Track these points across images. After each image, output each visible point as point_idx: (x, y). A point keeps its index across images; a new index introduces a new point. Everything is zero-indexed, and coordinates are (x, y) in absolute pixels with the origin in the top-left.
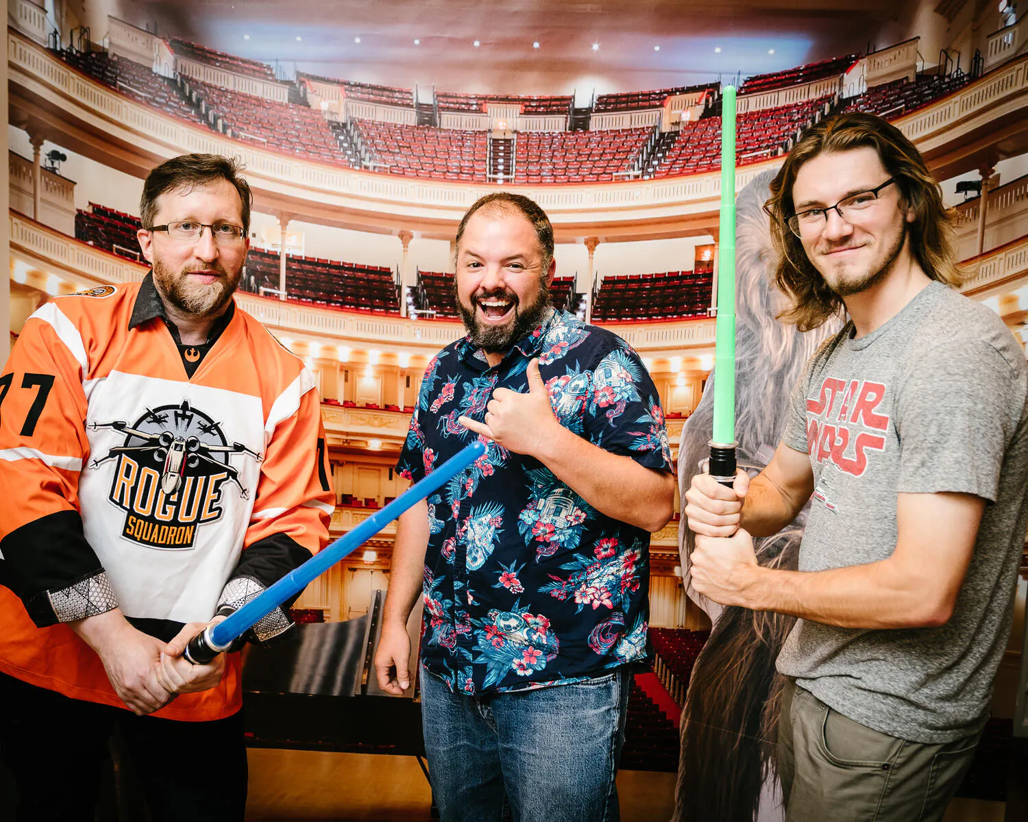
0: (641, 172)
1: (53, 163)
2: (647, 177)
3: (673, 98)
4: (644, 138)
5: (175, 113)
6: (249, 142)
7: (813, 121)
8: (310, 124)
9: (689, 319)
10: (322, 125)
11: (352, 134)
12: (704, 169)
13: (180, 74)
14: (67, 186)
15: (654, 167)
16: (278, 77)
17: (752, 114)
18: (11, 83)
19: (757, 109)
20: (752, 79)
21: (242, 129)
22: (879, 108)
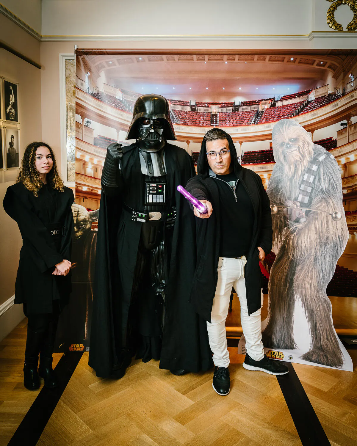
0: (254, 122)
2: (255, 124)
3: (262, 102)
4: (254, 113)
7: (301, 107)
9: (268, 163)
12: (271, 121)
17: (284, 106)
19: (285, 104)
20: (284, 96)
22: (319, 103)
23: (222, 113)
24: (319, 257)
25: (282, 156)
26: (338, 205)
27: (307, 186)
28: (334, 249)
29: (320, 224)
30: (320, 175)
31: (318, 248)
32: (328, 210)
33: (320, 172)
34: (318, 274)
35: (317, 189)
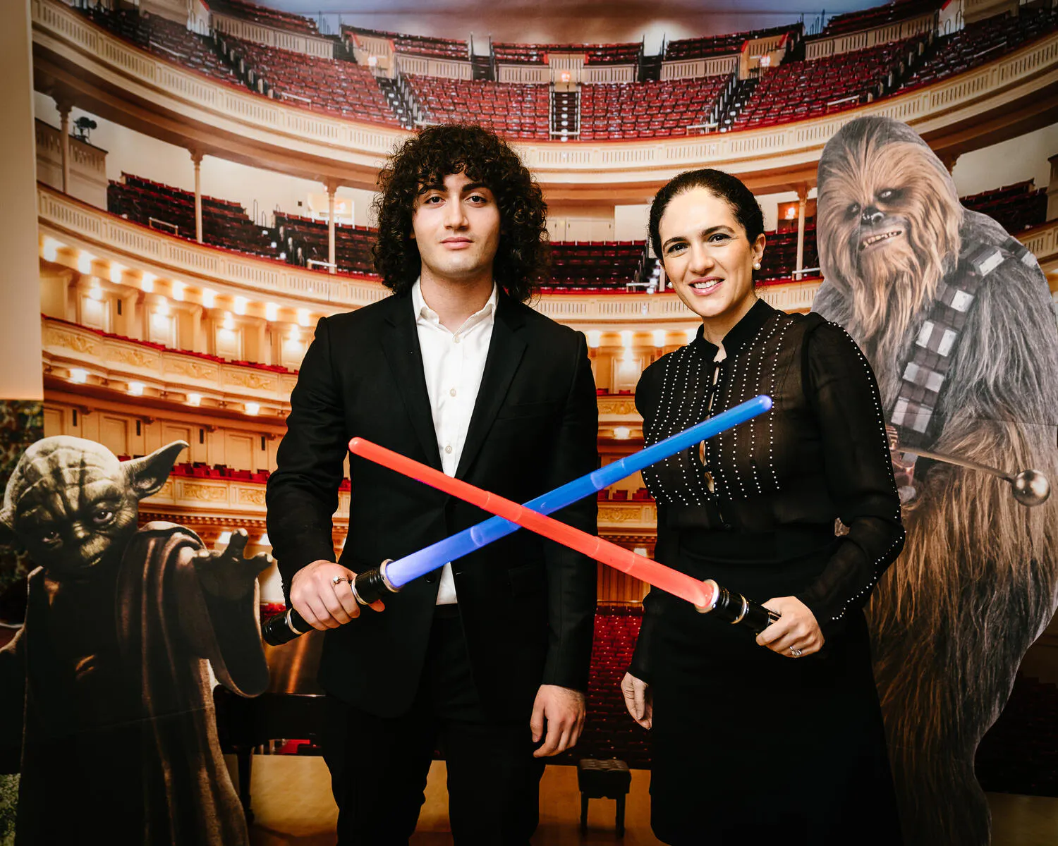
0: (717, 124)
1: (82, 131)
2: (723, 130)
3: (751, 42)
4: (720, 87)
5: (213, 74)
6: (292, 103)
7: (906, 63)
8: (357, 82)
9: (772, 284)
10: (371, 82)
11: (403, 90)
12: (786, 119)
13: (216, 31)
14: (98, 155)
15: (731, 118)
16: (322, 31)
17: (838, 56)
18: (36, 46)
19: (844, 52)
20: (837, 19)
21: (284, 89)
22: (979, 46)
23: (594, 88)
24: (956, 634)
26: (1038, 443)
27: (927, 367)
29: (966, 513)
30: (978, 329)
31: (955, 599)
32: (1001, 463)
33: (980, 316)
34: (947, 694)
35: (963, 382)
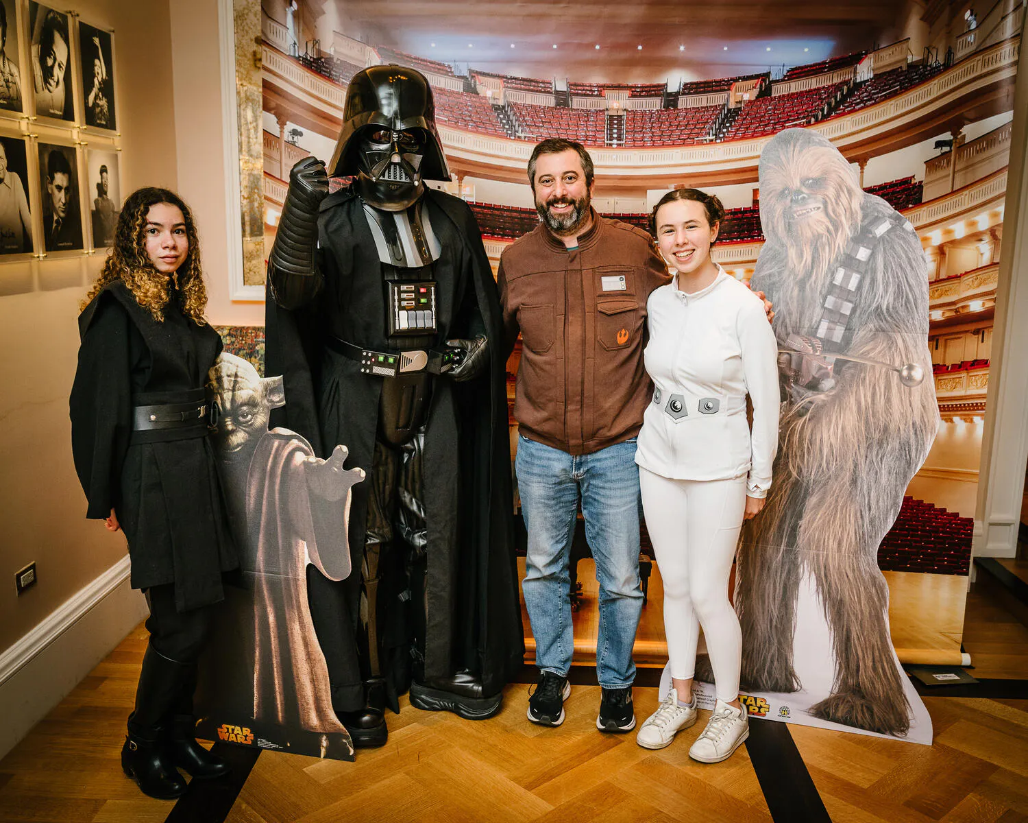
0: (714, 137)
1: (293, 138)
2: (718, 141)
3: (737, 84)
4: (717, 113)
7: (836, 99)
8: (479, 107)
9: (748, 242)
10: (488, 107)
11: (509, 113)
12: (759, 134)
16: (456, 73)
17: (793, 94)
19: (796, 91)
20: (793, 69)
22: (882, 89)
23: (634, 113)
24: (864, 475)
25: (783, 222)
26: (916, 346)
27: (841, 298)
28: (901, 455)
29: (869, 394)
30: (875, 273)
31: (863, 452)
32: (892, 359)
33: (876, 264)
34: (859, 514)
35: (866, 307)
